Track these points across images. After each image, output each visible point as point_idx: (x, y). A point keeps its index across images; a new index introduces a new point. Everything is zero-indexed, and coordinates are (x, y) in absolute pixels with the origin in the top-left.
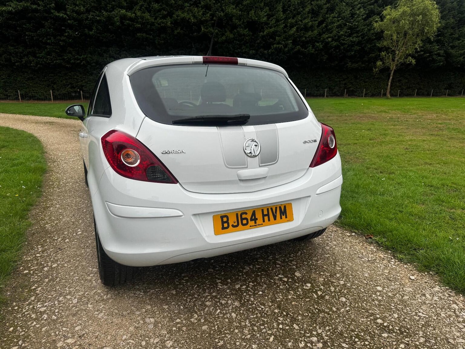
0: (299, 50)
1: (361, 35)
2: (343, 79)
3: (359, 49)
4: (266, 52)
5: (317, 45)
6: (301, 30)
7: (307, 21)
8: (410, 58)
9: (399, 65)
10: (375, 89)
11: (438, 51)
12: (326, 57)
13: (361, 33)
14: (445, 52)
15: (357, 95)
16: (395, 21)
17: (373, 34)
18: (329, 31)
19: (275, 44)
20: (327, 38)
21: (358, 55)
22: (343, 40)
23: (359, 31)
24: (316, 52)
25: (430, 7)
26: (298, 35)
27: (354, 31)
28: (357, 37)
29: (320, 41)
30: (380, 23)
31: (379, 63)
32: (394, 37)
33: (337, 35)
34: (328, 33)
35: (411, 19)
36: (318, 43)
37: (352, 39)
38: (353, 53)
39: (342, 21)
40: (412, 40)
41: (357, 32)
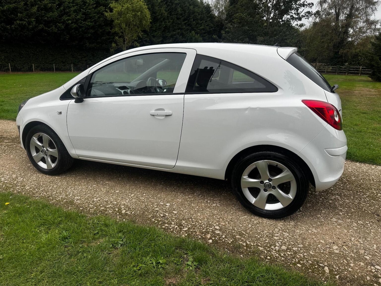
0: (43, 28)
1: (94, 21)
2: (83, 57)
3: (94, 32)
4: (8, 27)
6: (42, 10)
7: (46, 3)
9: (128, 47)
11: (146, 39)
12: (68, 37)
13: (93, 19)
16: (120, 13)
17: (103, 21)
18: (68, 14)
19: (17, 20)
20: (68, 20)
21: (93, 37)
22: (81, 23)
23: (91, 17)
24: (59, 32)
25: (144, 7)
26: (39, 14)
27: (88, 16)
28: (91, 22)
29: (61, 22)
30: (110, 13)
31: (114, 45)
32: (123, 26)
33: (75, 18)
34: (67, 16)
35: (133, 13)
36: (60, 24)
37: (87, 23)
38: (90, 35)
39: (77, 7)
40: (135, 30)
41: (90, 18)
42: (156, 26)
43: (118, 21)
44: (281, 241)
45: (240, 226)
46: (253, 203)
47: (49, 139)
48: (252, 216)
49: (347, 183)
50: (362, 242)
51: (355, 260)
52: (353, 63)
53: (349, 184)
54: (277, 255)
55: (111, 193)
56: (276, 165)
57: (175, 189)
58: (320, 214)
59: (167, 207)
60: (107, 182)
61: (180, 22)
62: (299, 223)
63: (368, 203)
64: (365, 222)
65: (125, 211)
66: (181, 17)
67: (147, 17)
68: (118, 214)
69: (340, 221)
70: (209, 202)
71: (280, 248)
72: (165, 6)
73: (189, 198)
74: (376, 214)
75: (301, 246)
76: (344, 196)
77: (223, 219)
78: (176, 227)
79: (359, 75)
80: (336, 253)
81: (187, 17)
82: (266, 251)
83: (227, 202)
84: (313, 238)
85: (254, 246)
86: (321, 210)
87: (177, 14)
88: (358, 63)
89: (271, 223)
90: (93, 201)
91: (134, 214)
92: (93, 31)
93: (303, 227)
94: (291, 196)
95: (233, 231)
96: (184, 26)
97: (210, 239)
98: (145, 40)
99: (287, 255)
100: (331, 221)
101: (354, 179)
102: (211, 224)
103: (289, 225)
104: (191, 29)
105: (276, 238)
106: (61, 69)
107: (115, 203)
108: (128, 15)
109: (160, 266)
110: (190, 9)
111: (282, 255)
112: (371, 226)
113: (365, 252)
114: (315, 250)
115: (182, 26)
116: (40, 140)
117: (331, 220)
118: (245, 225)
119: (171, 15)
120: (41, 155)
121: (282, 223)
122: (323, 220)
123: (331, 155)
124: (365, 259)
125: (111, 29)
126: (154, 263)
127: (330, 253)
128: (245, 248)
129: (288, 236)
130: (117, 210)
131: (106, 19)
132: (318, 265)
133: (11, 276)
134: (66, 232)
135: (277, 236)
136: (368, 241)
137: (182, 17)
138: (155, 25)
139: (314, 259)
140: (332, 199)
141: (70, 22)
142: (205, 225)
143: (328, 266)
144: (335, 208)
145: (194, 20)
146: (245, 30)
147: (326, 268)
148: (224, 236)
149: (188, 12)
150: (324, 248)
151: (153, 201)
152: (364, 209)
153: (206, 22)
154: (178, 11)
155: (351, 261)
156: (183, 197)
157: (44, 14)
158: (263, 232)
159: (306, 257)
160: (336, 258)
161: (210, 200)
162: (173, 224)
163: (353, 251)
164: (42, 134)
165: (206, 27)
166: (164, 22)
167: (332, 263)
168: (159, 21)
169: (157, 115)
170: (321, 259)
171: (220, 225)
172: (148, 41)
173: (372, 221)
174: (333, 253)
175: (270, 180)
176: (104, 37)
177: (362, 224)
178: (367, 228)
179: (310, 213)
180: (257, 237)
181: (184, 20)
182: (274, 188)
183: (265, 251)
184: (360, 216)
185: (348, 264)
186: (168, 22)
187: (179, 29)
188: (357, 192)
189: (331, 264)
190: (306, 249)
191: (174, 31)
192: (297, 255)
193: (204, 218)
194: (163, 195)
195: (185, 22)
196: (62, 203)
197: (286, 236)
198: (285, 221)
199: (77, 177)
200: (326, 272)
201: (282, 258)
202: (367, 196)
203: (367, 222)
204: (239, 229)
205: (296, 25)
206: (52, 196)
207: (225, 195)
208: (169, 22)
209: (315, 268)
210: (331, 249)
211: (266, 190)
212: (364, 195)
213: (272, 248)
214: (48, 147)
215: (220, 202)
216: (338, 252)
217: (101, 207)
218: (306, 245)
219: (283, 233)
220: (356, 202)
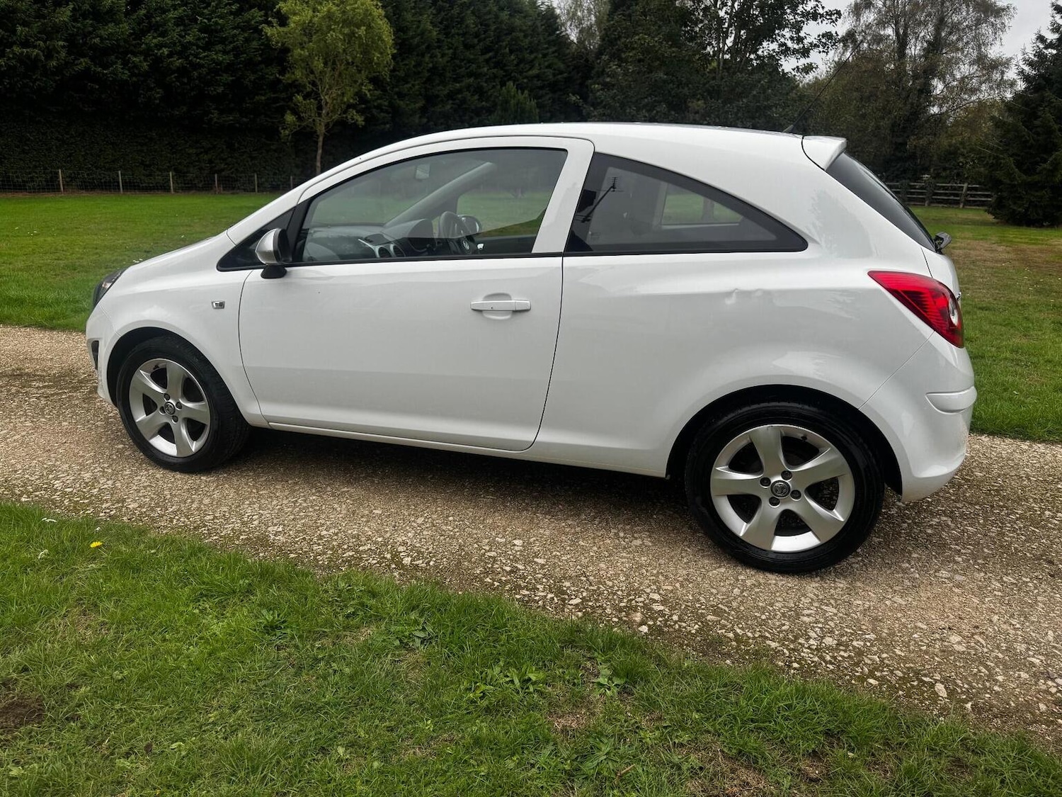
0: (88, 69)
1: (235, 48)
2: (202, 150)
3: (232, 81)
5: (133, 62)
6: (85, 16)
8: (354, 111)
9: (331, 125)
10: (275, 174)
11: (379, 101)
12: (158, 93)
13: (232, 45)
14: (391, 105)
15: (239, 188)
16: (308, 30)
17: (257, 50)
18: (161, 30)
19: (14, 43)
20: (160, 46)
21: (230, 96)
22: (196, 56)
23: (226, 39)
24: (134, 79)
25: (376, 12)
26: (78, 28)
27: (216, 37)
28: (225, 52)
29: (141, 53)
30: (278, 27)
31: (290, 118)
32: (318, 64)
33: (180, 42)
34: (155, 35)
35: (346, 31)
36: (136, 56)
37: (214, 56)
38: (220, 90)
39: (184, 11)
40: (351, 76)
41: (223, 41)
42: (407, 67)
43: (302, 52)
44: (820, 625)
45: (712, 593)
46: (741, 535)
47: (184, 375)
48: (740, 569)
49: (966, 486)
50: (1018, 626)
51: (1006, 667)
52: (944, 174)
53: (969, 487)
54: (816, 659)
55: (362, 517)
56: (802, 437)
57: (527, 504)
58: (909, 562)
59: (516, 548)
60: (345, 489)
61: (472, 57)
62: (859, 584)
63: (1022, 535)
64: (1020, 579)
65: (410, 559)
66: (476, 41)
67: (383, 41)
68: (393, 566)
69: (958, 578)
70: (622, 534)
71: (821, 643)
72: (431, 10)
73: (569, 525)
74: (1044, 560)
75: (872, 636)
76: (961, 517)
77: (667, 577)
78: (550, 596)
79: (961, 206)
80: (958, 652)
81: (492, 42)
82: (787, 649)
83: (668, 535)
84: (897, 619)
85: (754, 638)
86: (910, 553)
87: (464, 34)
88: (958, 175)
89: (790, 585)
90: (321, 537)
91: (436, 567)
92: (231, 78)
93: (870, 593)
94: (839, 515)
95: (698, 605)
96: (483, 67)
97: (643, 623)
98: (376, 104)
99: (840, 658)
100: (936, 576)
101: (981, 475)
102: (637, 589)
103: (836, 588)
104: (503, 75)
105: (806, 619)
106: (139, 186)
107: (380, 539)
108: (332, 36)
109: (531, 689)
110: (499, 20)
111: (828, 658)
112: (1036, 588)
113: (1028, 649)
114: (907, 645)
115: (479, 67)
116: (159, 376)
117: (937, 574)
118: (724, 590)
119: (447, 35)
120: (162, 418)
121: (817, 585)
122: (917, 576)
123: (941, 410)
124: (1030, 665)
125: (282, 72)
126: (516, 681)
127: (944, 651)
128: (734, 643)
129: (835, 615)
130: (389, 556)
131: (267, 45)
132: (918, 679)
133: (158, 720)
134: (271, 612)
135: (808, 615)
136: (1033, 622)
137: (479, 41)
138: (406, 65)
139: (907, 665)
140: (931, 525)
141: (165, 51)
142: (622, 590)
143: (942, 683)
144: (943, 546)
145: (511, 52)
146: (656, 80)
147: (940, 688)
148: (675, 618)
149: (496, 29)
150: (927, 642)
151: (476, 534)
152: (1015, 548)
153: (545, 56)
154: (467, 26)
155: (997, 670)
156: (553, 525)
157: (91, 29)
158: (772, 605)
159: (886, 661)
160: (960, 662)
161: (624, 530)
162: (541, 589)
163: (998, 647)
164: (162, 361)
165: (546, 70)
166: (429, 55)
167: (953, 674)
168: (415, 53)
169: (492, 311)
170: (924, 666)
171: (661, 592)
172: (384, 107)
173: (1037, 578)
174: (953, 652)
175: (786, 475)
176: (262, 95)
177: (1013, 584)
178: (1027, 592)
179: (883, 559)
180: (760, 617)
181: (487, 50)
182: (796, 494)
183: (785, 651)
184: (1008, 565)
185: (991, 677)
186: (439, 55)
187: (470, 75)
188: (992, 507)
189: (950, 677)
190: (886, 643)
191: (456, 80)
192: (865, 658)
193: (617, 575)
194: (498, 519)
195: (487, 56)
196: (237, 542)
197: (830, 614)
198: (822, 579)
199: (258, 476)
200: (941, 695)
201: (828, 665)
202: (1018, 516)
203: (1024, 579)
204: (711, 599)
205: (793, 70)
206: (205, 526)
207: (661, 517)
208: (443, 55)
209: (913, 686)
210: (946, 644)
211: (775, 502)
212: (1011, 514)
213: (800, 644)
214: (182, 398)
215: (650, 537)
216: (965, 649)
217: (345, 549)
218: (885, 635)
219: (823, 607)
220: (993, 532)
